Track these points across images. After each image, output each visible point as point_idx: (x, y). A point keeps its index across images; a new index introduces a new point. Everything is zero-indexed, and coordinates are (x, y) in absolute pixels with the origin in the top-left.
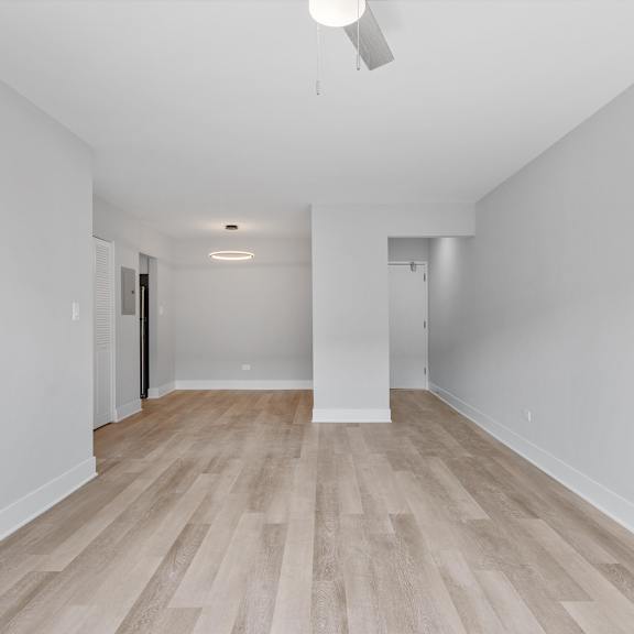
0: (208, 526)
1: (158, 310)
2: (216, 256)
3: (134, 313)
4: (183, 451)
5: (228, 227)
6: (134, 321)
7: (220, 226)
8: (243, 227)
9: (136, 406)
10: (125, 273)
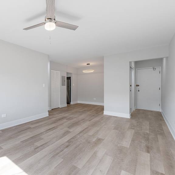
0: (57, 128)
1: (73, 85)
2: (84, 72)
3: (65, 85)
4: (66, 115)
5: (87, 64)
6: (65, 87)
7: (85, 64)
8: (91, 64)
9: (66, 105)
10: (63, 77)
